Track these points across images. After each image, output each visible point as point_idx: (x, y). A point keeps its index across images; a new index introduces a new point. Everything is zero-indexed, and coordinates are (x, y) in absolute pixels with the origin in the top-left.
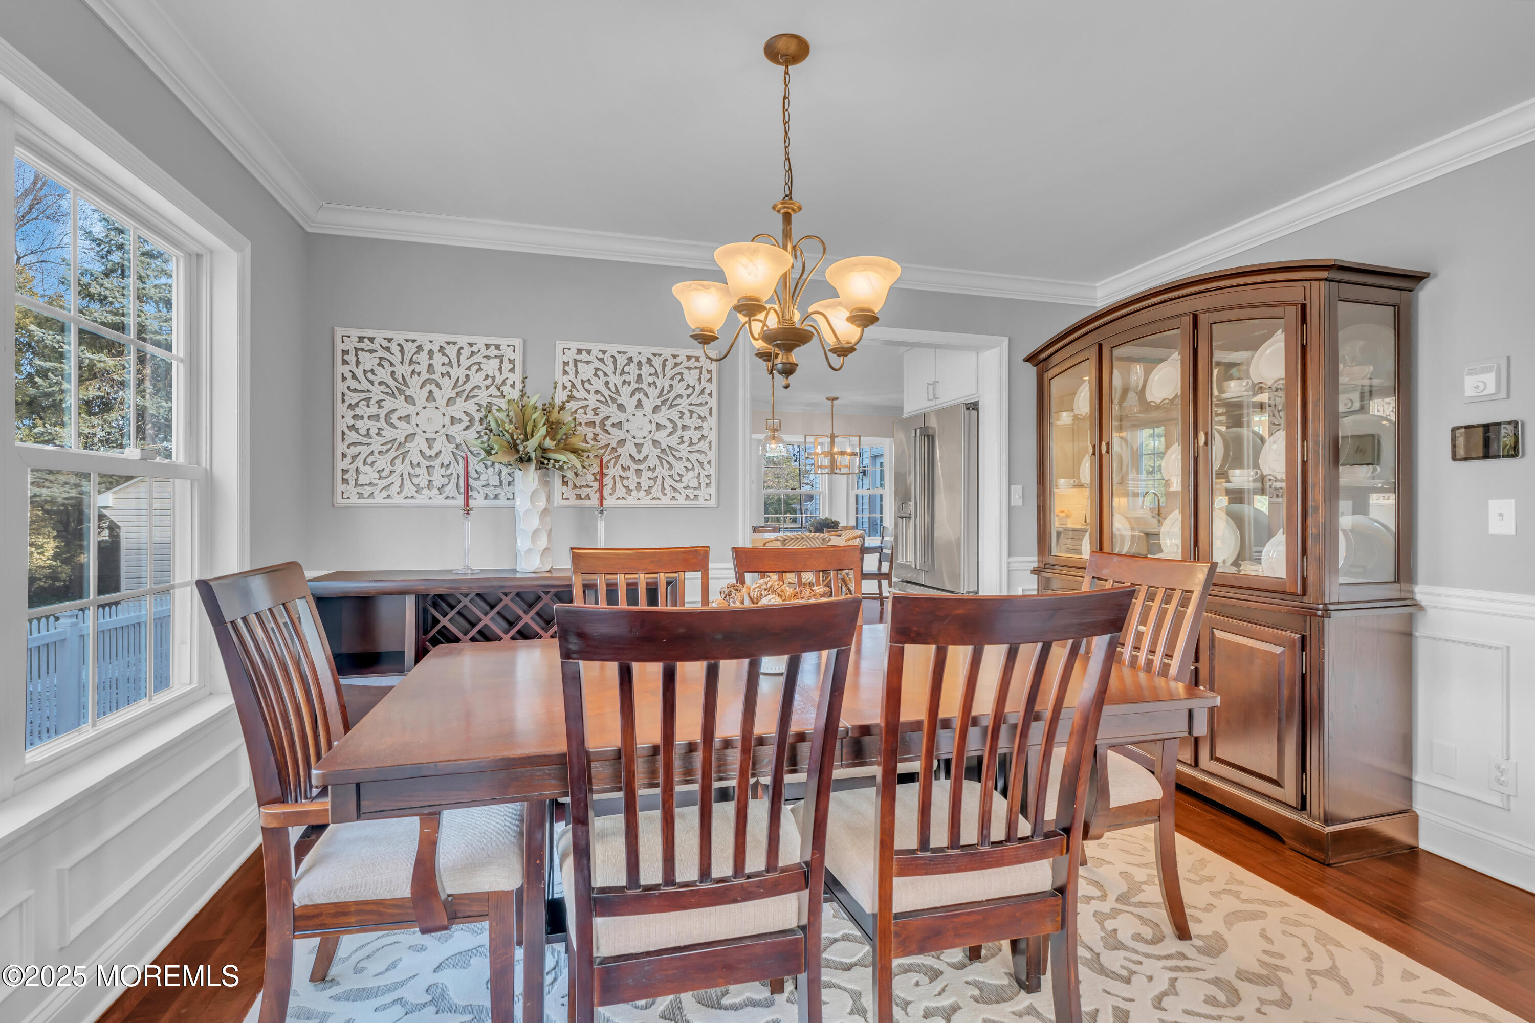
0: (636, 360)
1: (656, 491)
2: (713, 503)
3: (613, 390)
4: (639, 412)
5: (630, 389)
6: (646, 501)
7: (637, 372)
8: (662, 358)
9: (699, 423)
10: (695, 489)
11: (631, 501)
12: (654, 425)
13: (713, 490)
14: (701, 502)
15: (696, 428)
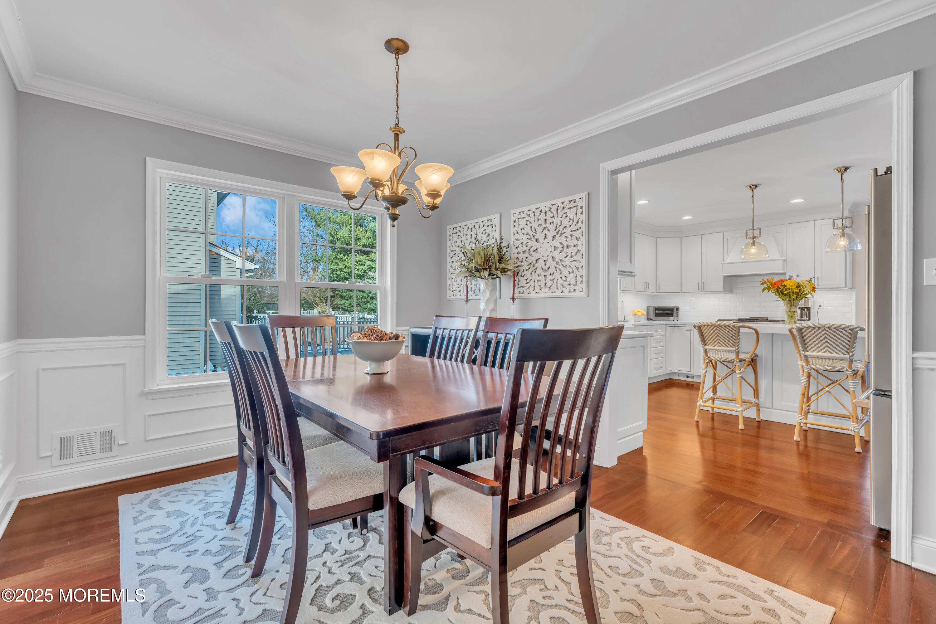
0: (544, 211)
1: (554, 288)
2: (584, 294)
3: (534, 231)
4: (546, 241)
5: (541, 228)
6: (549, 294)
7: (544, 218)
8: (556, 206)
9: (576, 242)
10: (574, 285)
11: (542, 294)
12: (553, 248)
13: (584, 285)
14: (577, 293)
15: (575, 246)
